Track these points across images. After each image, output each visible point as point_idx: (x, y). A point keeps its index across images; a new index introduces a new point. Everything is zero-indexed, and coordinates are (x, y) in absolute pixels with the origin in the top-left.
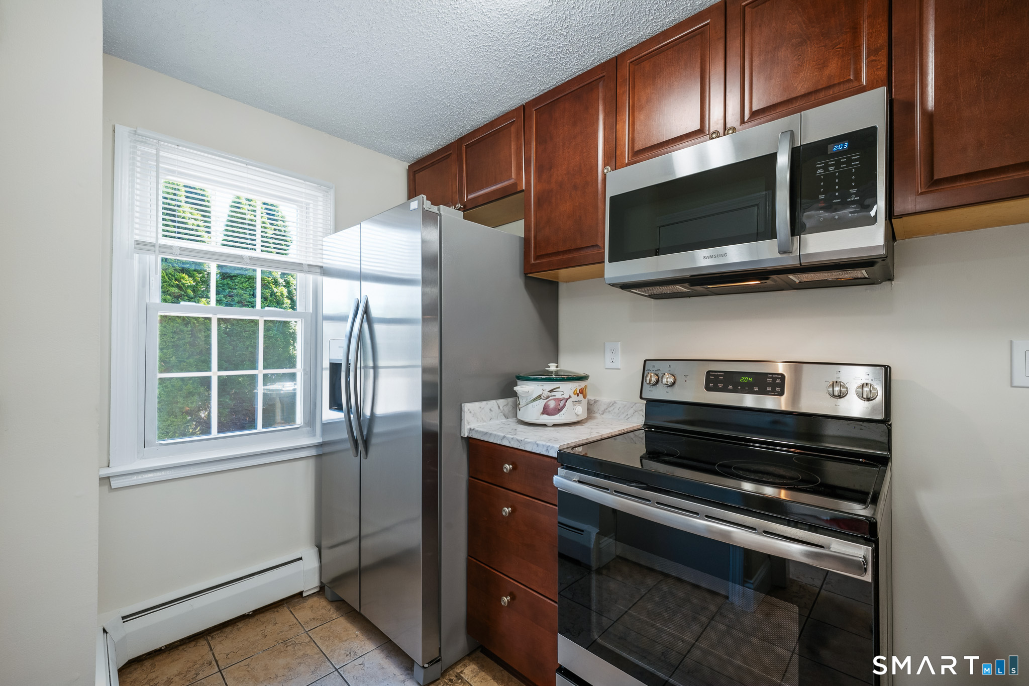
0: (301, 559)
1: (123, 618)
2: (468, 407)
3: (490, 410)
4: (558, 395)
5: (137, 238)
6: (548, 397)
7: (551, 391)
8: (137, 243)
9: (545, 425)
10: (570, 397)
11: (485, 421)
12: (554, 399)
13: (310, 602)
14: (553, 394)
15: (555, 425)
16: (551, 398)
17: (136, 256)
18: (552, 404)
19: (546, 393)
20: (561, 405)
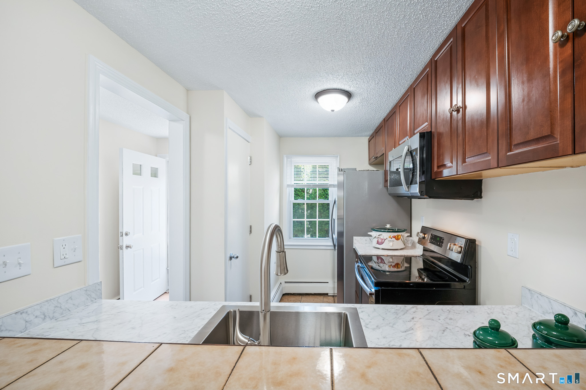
0: (328, 283)
1: (285, 282)
2: (354, 238)
3: (366, 240)
4: (382, 237)
5: (288, 184)
6: (378, 238)
7: (379, 235)
8: (288, 185)
9: (379, 248)
10: (387, 239)
11: (363, 244)
12: (380, 239)
13: (330, 297)
14: (380, 236)
15: (383, 249)
16: (379, 238)
17: (288, 188)
18: (380, 241)
19: (377, 236)
20: (383, 241)
